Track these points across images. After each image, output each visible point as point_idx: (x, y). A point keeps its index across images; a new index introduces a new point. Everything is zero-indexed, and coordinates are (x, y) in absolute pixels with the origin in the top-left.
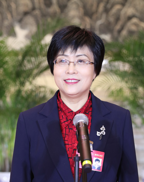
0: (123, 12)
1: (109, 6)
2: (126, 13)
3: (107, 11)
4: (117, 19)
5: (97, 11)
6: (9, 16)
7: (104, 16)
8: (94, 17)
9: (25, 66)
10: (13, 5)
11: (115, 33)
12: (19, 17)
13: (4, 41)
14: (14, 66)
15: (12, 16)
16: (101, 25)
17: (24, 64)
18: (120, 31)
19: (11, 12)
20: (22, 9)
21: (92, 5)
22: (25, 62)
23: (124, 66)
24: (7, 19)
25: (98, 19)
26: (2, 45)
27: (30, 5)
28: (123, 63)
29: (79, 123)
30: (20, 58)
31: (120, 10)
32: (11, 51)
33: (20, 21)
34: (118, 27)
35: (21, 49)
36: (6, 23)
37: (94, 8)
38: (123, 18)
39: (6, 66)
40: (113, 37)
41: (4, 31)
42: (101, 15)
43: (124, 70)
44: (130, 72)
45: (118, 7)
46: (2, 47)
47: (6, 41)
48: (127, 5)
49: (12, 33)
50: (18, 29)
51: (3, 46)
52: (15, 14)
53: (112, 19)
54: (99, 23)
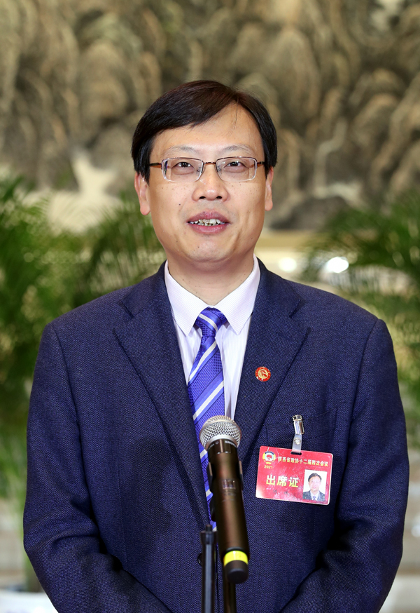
0: (397, 118)
1: (355, 99)
2: (405, 119)
3: (349, 112)
4: (382, 137)
5: (319, 114)
6: (58, 131)
7: (341, 128)
8: (312, 131)
9: (100, 281)
10: (70, 99)
11: (376, 180)
12: (87, 134)
13: (39, 209)
14: (67, 282)
15: (67, 131)
16: (331, 155)
17: (99, 275)
18: (388, 174)
19: (64, 120)
20: (97, 109)
21: (304, 98)
22: (102, 269)
23: (393, 280)
24: (52, 138)
25: (321, 137)
26: (34, 219)
27: (121, 98)
28: (390, 273)
29: (214, 442)
30: (86, 255)
31: (388, 112)
32: (60, 236)
33: (91, 145)
34: (383, 161)
35: (90, 231)
36: (49, 150)
37: (311, 105)
38: (397, 136)
39: (44, 282)
40: (367, 193)
41: (43, 174)
42: (333, 124)
43: (393, 291)
44: (409, 297)
45: (382, 101)
46: (32, 227)
47: (44, 208)
48: (411, 94)
49: (67, 181)
50: (83, 168)
51: (35, 223)
52: (74, 123)
53: (364, 138)
54: (326, 148)
